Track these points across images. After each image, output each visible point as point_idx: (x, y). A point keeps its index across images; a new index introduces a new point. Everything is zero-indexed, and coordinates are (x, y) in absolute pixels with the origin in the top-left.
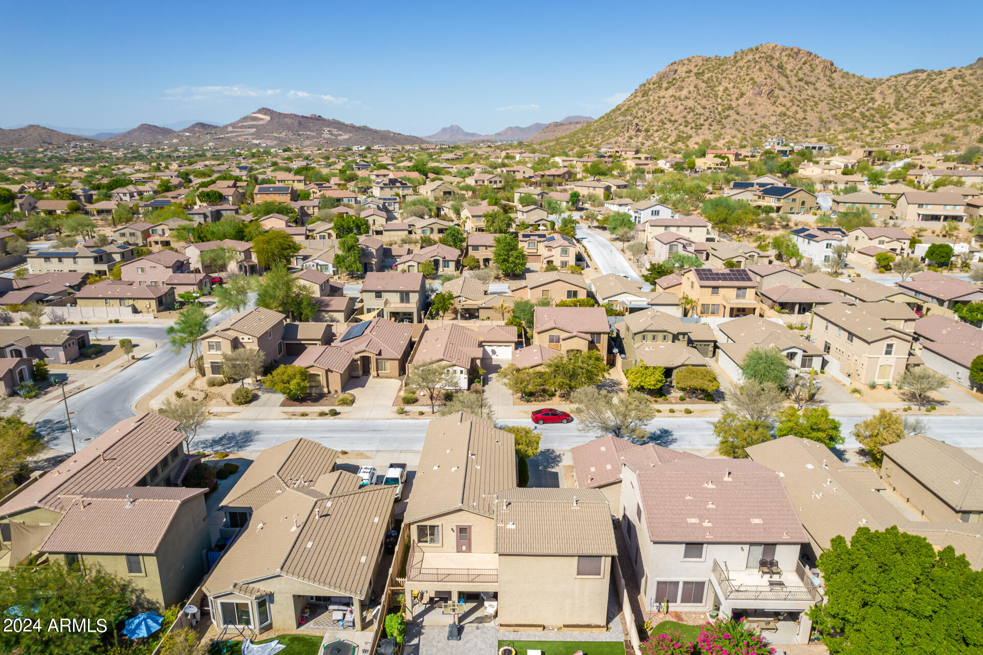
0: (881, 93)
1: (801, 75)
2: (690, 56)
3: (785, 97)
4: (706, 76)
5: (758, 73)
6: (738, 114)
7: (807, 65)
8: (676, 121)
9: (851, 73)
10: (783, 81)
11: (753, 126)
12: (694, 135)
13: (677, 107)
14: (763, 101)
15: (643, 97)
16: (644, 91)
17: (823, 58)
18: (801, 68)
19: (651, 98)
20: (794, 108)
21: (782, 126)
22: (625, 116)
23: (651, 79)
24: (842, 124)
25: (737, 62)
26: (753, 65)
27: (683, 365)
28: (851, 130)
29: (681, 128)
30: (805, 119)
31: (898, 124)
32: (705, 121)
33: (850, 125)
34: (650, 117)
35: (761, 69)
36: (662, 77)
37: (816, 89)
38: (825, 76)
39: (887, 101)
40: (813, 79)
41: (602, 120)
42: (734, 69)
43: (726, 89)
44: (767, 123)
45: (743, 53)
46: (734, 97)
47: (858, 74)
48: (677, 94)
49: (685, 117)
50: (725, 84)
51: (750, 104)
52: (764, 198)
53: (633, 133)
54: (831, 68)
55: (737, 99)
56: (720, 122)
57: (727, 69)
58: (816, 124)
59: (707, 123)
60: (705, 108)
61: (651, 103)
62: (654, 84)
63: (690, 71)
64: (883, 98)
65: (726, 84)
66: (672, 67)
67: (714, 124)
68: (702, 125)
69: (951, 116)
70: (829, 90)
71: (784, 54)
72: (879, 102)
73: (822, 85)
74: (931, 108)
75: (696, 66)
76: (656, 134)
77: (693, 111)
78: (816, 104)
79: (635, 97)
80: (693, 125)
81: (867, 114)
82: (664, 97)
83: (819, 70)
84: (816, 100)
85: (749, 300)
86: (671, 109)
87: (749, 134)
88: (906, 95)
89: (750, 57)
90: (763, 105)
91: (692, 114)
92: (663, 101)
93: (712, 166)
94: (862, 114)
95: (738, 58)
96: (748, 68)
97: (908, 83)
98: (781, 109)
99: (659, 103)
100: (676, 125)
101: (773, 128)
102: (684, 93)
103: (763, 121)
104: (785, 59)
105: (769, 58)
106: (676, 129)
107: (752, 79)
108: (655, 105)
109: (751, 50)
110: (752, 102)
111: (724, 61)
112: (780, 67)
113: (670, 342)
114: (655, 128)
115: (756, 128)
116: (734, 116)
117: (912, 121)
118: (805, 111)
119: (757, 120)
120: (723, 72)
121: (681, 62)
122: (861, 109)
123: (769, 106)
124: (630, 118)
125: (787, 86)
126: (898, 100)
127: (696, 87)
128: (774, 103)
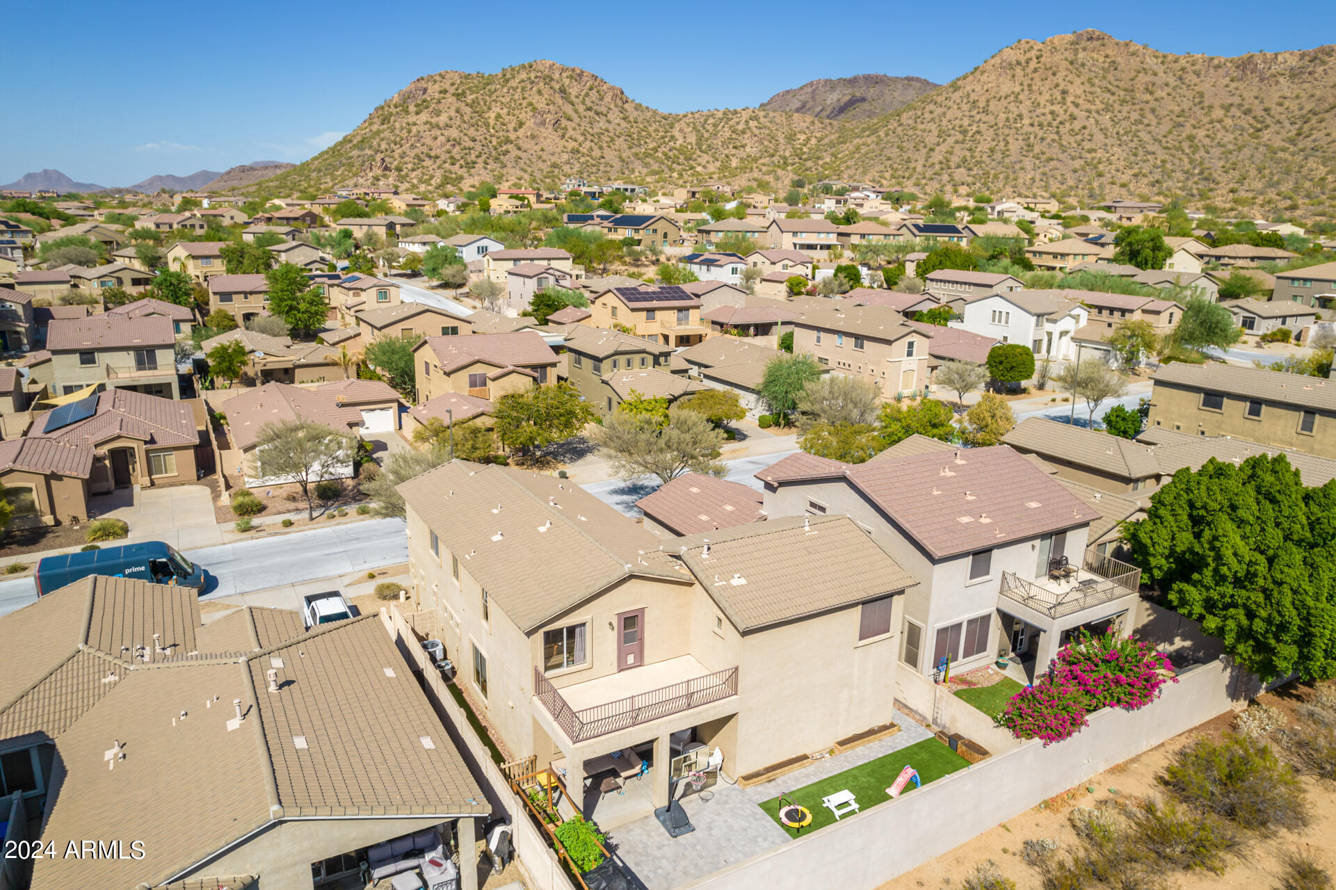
0: (681, 130)
1: (589, 104)
2: (442, 71)
3: (574, 129)
4: (470, 98)
5: (537, 97)
6: (519, 149)
7: (594, 91)
8: (437, 157)
9: (644, 105)
10: (568, 109)
11: (540, 164)
12: (466, 175)
13: (436, 138)
14: (548, 132)
15: (383, 124)
16: (383, 115)
17: (612, 84)
18: (587, 95)
19: (397, 125)
20: (588, 144)
21: (577, 167)
22: (362, 149)
23: (391, 100)
24: (646, 165)
25: (508, 81)
26: (529, 86)
27: (686, 394)
28: (657, 173)
29: (447, 165)
30: (603, 157)
31: (704, 167)
32: (478, 157)
33: (655, 167)
34: (400, 151)
35: (539, 92)
36: (406, 98)
37: (609, 122)
38: (616, 106)
39: (689, 140)
40: (603, 109)
41: (326, 156)
42: (505, 90)
43: (498, 116)
44: (559, 161)
45: (513, 70)
46: (511, 127)
47: (652, 107)
48: (434, 120)
49: (449, 152)
50: (496, 109)
51: (533, 137)
52: (616, 230)
53: (379, 172)
54: (620, 96)
55: (515, 130)
56: (497, 159)
57: (496, 90)
58: (617, 164)
59: (480, 160)
60: (474, 140)
61: (397, 132)
62: (396, 107)
63: (445, 91)
64: (684, 137)
65: (498, 110)
66: (419, 85)
67: (490, 161)
68: (475, 163)
69: (755, 160)
70: (624, 124)
71: (564, 75)
72: (680, 141)
73: (615, 116)
74: (734, 151)
75: (453, 84)
76: (413, 175)
77: (459, 144)
78: (612, 140)
79: (371, 124)
80: (462, 162)
81: (671, 154)
82: (415, 124)
83: (608, 98)
84: (611, 134)
85: (693, 325)
86: (428, 141)
87: (538, 175)
88: (706, 135)
89: (524, 76)
90: (549, 138)
91: (458, 147)
92: (414, 129)
93: (510, 208)
94: (665, 154)
95: (508, 76)
96: (523, 89)
97: (706, 121)
98: (571, 145)
99: (409, 131)
100: (439, 162)
101: (566, 168)
102: (443, 119)
103: (553, 159)
104: (567, 82)
105: (548, 79)
106: (439, 168)
107: (530, 104)
108: (404, 134)
109: (523, 67)
110: (536, 133)
111: (490, 80)
112: (563, 91)
113: (651, 368)
114: (410, 166)
115: (545, 168)
116: (514, 153)
117: (718, 164)
118: (601, 148)
119: (544, 157)
120: (491, 93)
121: (431, 79)
122: (663, 149)
123: (557, 140)
124: (370, 152)
125: (574, 116)
126: (700, 140)
127: (457, 111)
128: (563, 136)
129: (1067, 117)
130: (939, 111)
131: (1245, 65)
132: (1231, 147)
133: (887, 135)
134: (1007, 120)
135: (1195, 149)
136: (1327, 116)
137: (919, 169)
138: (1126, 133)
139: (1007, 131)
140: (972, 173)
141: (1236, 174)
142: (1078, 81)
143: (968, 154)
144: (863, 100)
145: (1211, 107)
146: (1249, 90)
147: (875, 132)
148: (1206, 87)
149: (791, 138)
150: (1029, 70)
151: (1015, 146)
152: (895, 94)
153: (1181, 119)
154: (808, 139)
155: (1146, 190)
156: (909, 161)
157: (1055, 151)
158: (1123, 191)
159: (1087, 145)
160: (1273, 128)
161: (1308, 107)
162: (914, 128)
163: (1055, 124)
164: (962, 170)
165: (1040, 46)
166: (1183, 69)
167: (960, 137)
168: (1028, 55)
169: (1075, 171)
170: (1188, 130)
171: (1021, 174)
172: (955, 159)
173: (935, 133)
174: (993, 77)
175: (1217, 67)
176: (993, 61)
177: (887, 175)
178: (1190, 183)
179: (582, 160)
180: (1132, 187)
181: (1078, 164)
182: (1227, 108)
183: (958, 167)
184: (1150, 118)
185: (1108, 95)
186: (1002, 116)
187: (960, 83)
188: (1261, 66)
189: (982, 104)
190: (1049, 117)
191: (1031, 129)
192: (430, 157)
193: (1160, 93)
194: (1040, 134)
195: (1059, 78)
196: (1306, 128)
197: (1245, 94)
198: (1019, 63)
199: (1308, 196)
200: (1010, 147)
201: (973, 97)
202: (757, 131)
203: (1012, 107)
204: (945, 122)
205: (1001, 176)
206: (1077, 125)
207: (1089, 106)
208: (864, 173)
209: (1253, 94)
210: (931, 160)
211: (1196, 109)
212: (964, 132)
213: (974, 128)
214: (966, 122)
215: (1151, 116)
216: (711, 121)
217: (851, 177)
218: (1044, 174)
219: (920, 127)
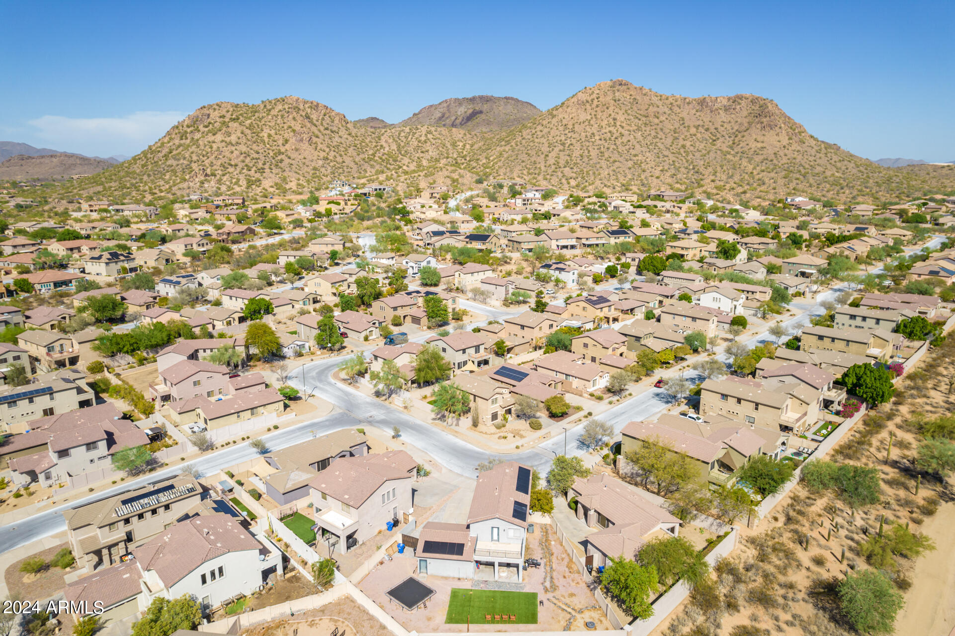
0: (386, 141)
1: (326, 126)
2: (218, 101)
3: (322, 143)
4: (247, 123)
5: (293, 122)
6: (289, 158)
7: (327, 117)
8: (236, 165)
10: (314, 129)
11: (306, 169)
12: (261, 178)
13: (232, 152)
14: (305, 146)
16: (180, 133)
17: (336, 111)
18: (323, 119)
20: (332, 154)
21: (330, 169)
23: (184, 122)
24: (372, 166)
25: (269, 110)
26: (286, 115)
29: (244, 171)
30: (344, 162)
32: (264, 164)
33: (378, 167)
35: (294, 119)
36: (195, 122)
37: (341, 137)
38: (342, 126)
40: (335, 129)
43: (269, 136)
44: (317, 166)
45: (270, 102)
46: (280, 142)
48: (228, 139)
49: (243, 162)
50: (266, 130)
51: (297, 150)
53: (203, 178)
54: (344, 119)
55: (283, 145)
56: (277, 165)
57: (263, 117)
58: (354, 166)
59: (267, 166)
60: (258, 153)
62: (188, 127)
63: (223, 117)
64: (389, 146)
65: (268, 131)
66: (203, 111)
67: (273, 167)
68: (263, 169)
70: (350, 139)
71: (307, 106)
72: (387, 149)
73: (343, 132)
74: (422, 155)
75: (228, 111)
76: (225, 178)
77: (249, 156)
78: (346, 150)
79: (172, 139)
80: (255, 168)
81: (384, 158)
83: (337, 121)
84: (345, 146)
86: (227, 154)
88: (402, 144)
89: (280, 107)
90: (307, 150)
91: (248, 158)
92: (215, 146)
94: (381, 158)
95: (269, 107)
96: (282, 116)
97: (399, 134)
98: (322, 154)
99: (211, 147)
100: (238, 169)
101: (323, 170)
102: (233, 138)
103: (313, 164)
104: (309, 111)
105: (297, 109)
106: (240, 173)
107: (290, 127)
109: (278, 100)
110: (298, 147)
111: (254, 110)
112: (308, 117)
114: (220, 172)
116: (287, 161)
117: (415, 163)
118: (341, 156)
119: (307, 163)
120: (260, 119)
121: (210, 107)
122: (377, 155)
123: (313, 151)
124: (185, 162)
125: (320, 135)
126: (399, 146)
127: (242, 133)
128: (316, 149)
129: (618, 134)
130: (546, 130)
131: (702, 102)
132: (704, 152)
133: (517, 145)
134: (586, 136)
135: (687, 152)
136: (745, 134)
137: (543, 168)
138: (651, 144)
139: (587, 144)
140: (575, 170)
141: (710, 169)
142: (621, 113)
143: (568, 158)
144: (481, 112)
145: (689, 127)
146: (706, 117)
147: (508, 143)
148: (684, 114)
149: (454, 145)
150: (594, 106)
151: (594, 153)
152: (500, 108)
153: (676, 135)
154: (464, 146)
155: (670, 180)
156: (535, 163)
157: (616, 156)
158: (658, 181)
159: (633, 152)
160: (721, 140)
161: (736, 128)
162: (533, 141)
163: (613, 138)
164: (567, 169)
165: (598, 91)
166: (671, 104)
167: (561, 148)
168: (592, 97)
169: (630, 169)
170: (681, 142)
171: (601, 171)
172: (562, 163)
173: (547, 145)
174: (574, 110)
175: (689, 103)
176: (573, 100)
177: (525, 172)
178: (690, 175)
179: (332, 164)
180: (662, 178)
181: (630, 164)
182: (697, 127)
183: (565, 167)
184: (661, 135)
185: (637, 120)
186: (583, 134)
187: (555, 112)
188: (710, 104)
189: (571, 127)
190: (609, 134)
191: (600, 142)
192: (231, 165)
193: (662, 118)
194: (606, 145)
195: (610, 111)
196: (737, 140)
197: (705, 120)
198: (587, 102)
199: (748, 184)
200: (591, 153)
201: (564, 122)
202: (434, 142)
203: (588, 128)
204: (550, 138)
205: (591, 172)
206: (625, 139)
207: (629, 128)
208: (511, 171)
209: (709, 119)
210: (548, 163)
211: (682, 127)
212: (563, 144)
213: (569, 142)
214: (563, 138)
215: (661, 133)
216: (403, 134)
217: (505, 174)
218: (614, 171)
219: (536, 140)
